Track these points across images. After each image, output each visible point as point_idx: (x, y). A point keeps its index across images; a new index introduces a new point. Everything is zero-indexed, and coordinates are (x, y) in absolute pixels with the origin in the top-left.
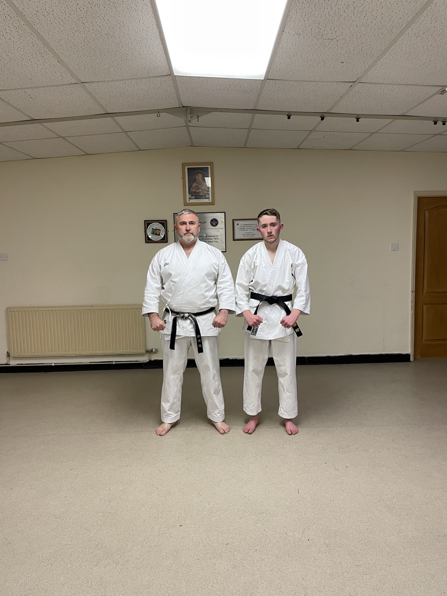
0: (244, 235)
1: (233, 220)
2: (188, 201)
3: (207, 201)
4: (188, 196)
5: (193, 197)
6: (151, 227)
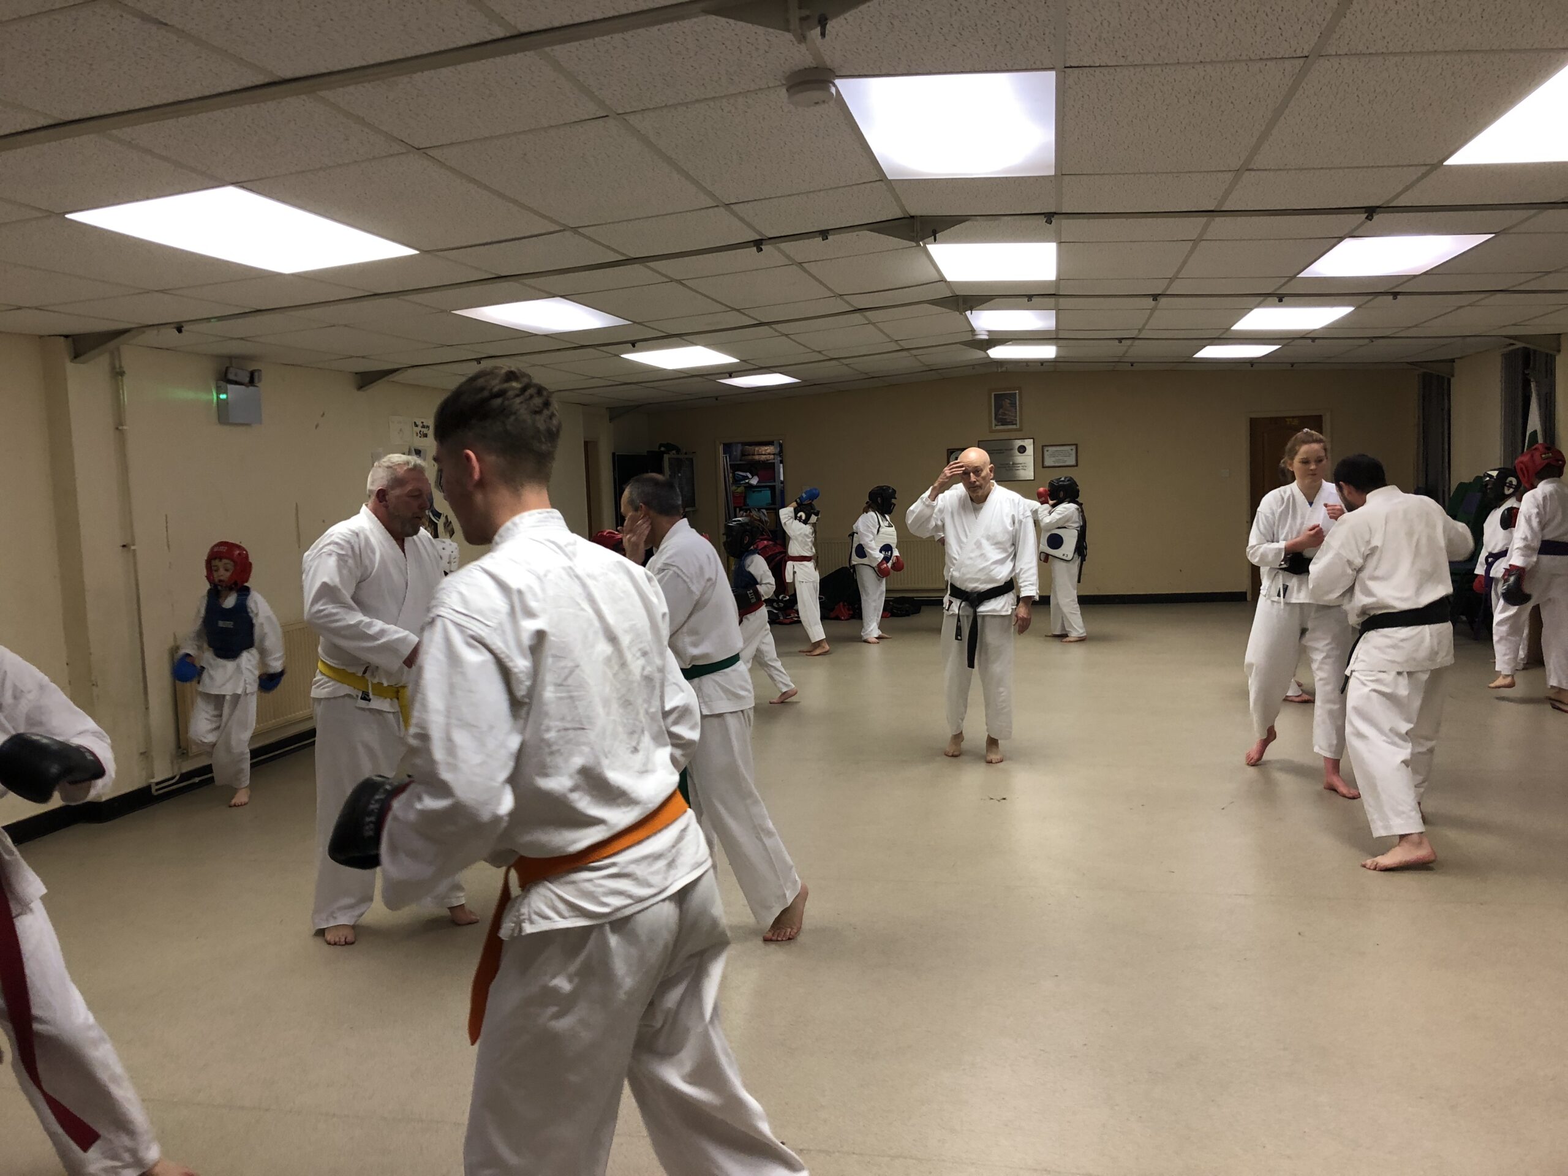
0: (1053, 462)
1: (1043, 446)
2: (994, 428)
3: (1014, 427)
4: (994, 421)
5: (1000, 424)
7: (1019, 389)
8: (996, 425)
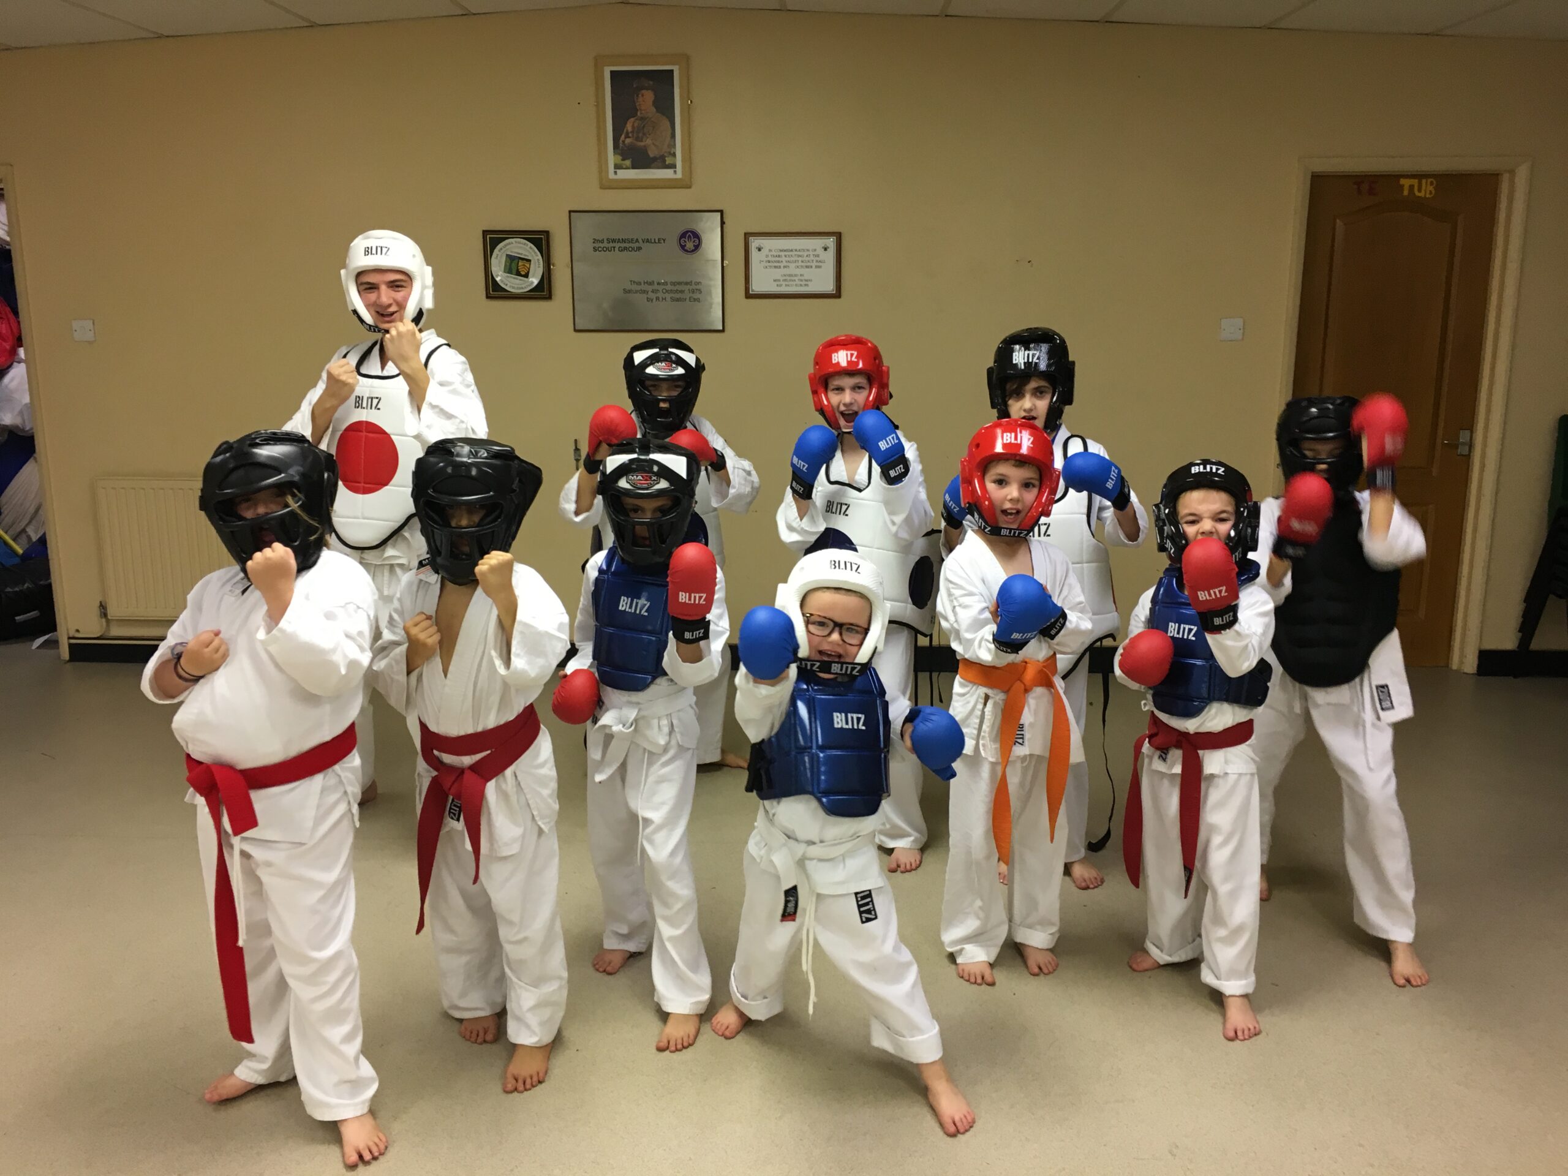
0: (779, 283)
1: (747, 236)
2: (611, 176)
4: (612, 158)
5: (628, 162)
6: (502, 251)
7: (685, 60)
8: (617, 167)
